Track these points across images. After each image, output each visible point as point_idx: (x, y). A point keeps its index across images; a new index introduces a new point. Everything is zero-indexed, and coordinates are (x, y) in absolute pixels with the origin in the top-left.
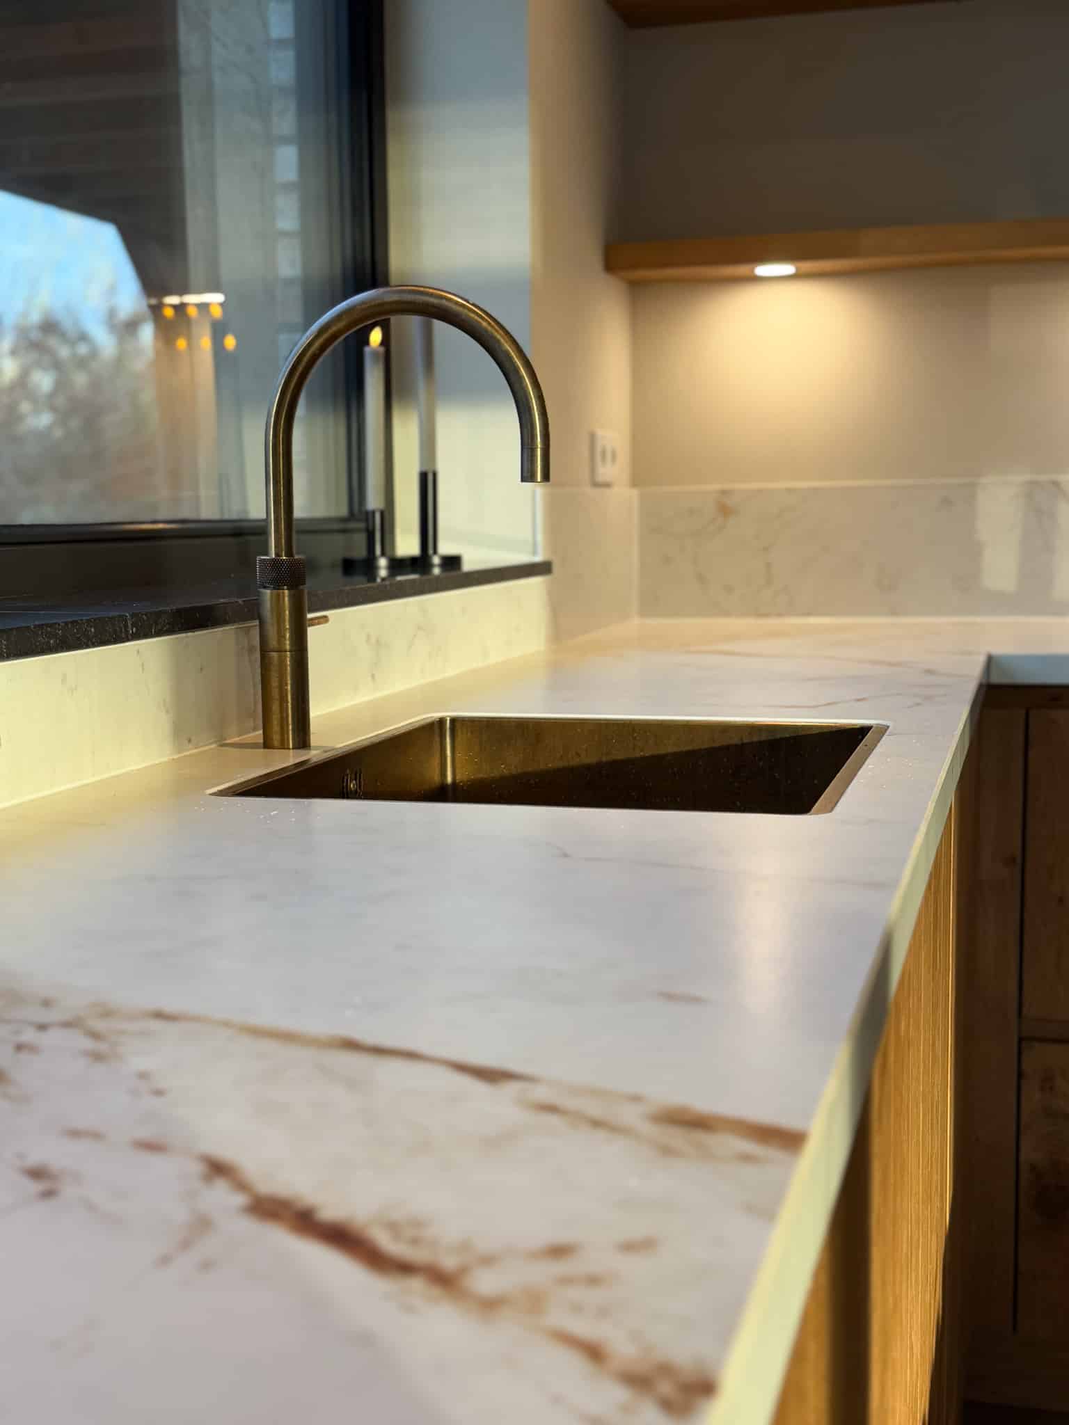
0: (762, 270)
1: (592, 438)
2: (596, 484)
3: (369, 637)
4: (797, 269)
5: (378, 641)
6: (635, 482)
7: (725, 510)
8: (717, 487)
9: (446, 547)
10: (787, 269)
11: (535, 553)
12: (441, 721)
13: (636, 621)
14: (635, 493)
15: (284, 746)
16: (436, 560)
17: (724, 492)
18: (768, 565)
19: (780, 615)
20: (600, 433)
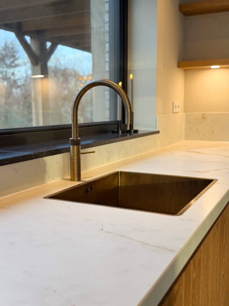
0: (212, 67)
1: (173, 103)
2: (173, 113)
3: (107, 151)
4: (220, 67)
5: (110, 152)
6: (185, 112)
7: (204, 118)
8: (202, 113)
9: (135, 128)
10: (218, 67)
11: (156, 129)
12: (118, 172)
13: (184, 141)
14: (184, 114)
15: (74, 180)
16: (132, 131)
17: (203, 114)
18: (213, 130)
19: (215, 141)
20: (175, 102)
